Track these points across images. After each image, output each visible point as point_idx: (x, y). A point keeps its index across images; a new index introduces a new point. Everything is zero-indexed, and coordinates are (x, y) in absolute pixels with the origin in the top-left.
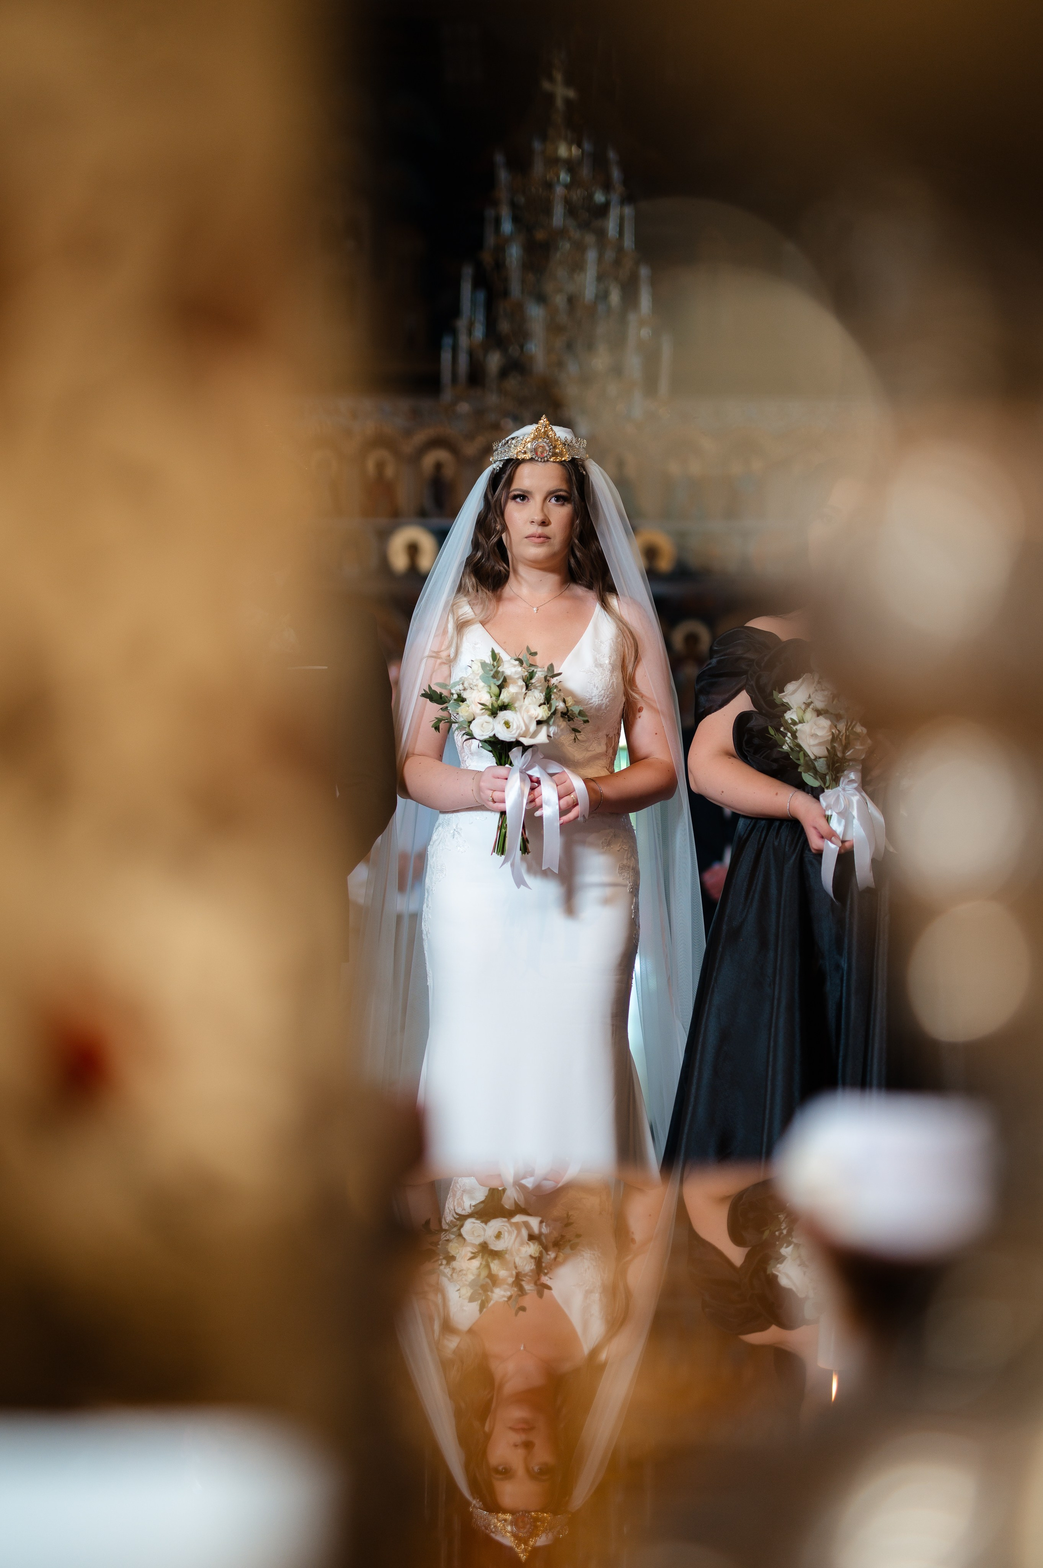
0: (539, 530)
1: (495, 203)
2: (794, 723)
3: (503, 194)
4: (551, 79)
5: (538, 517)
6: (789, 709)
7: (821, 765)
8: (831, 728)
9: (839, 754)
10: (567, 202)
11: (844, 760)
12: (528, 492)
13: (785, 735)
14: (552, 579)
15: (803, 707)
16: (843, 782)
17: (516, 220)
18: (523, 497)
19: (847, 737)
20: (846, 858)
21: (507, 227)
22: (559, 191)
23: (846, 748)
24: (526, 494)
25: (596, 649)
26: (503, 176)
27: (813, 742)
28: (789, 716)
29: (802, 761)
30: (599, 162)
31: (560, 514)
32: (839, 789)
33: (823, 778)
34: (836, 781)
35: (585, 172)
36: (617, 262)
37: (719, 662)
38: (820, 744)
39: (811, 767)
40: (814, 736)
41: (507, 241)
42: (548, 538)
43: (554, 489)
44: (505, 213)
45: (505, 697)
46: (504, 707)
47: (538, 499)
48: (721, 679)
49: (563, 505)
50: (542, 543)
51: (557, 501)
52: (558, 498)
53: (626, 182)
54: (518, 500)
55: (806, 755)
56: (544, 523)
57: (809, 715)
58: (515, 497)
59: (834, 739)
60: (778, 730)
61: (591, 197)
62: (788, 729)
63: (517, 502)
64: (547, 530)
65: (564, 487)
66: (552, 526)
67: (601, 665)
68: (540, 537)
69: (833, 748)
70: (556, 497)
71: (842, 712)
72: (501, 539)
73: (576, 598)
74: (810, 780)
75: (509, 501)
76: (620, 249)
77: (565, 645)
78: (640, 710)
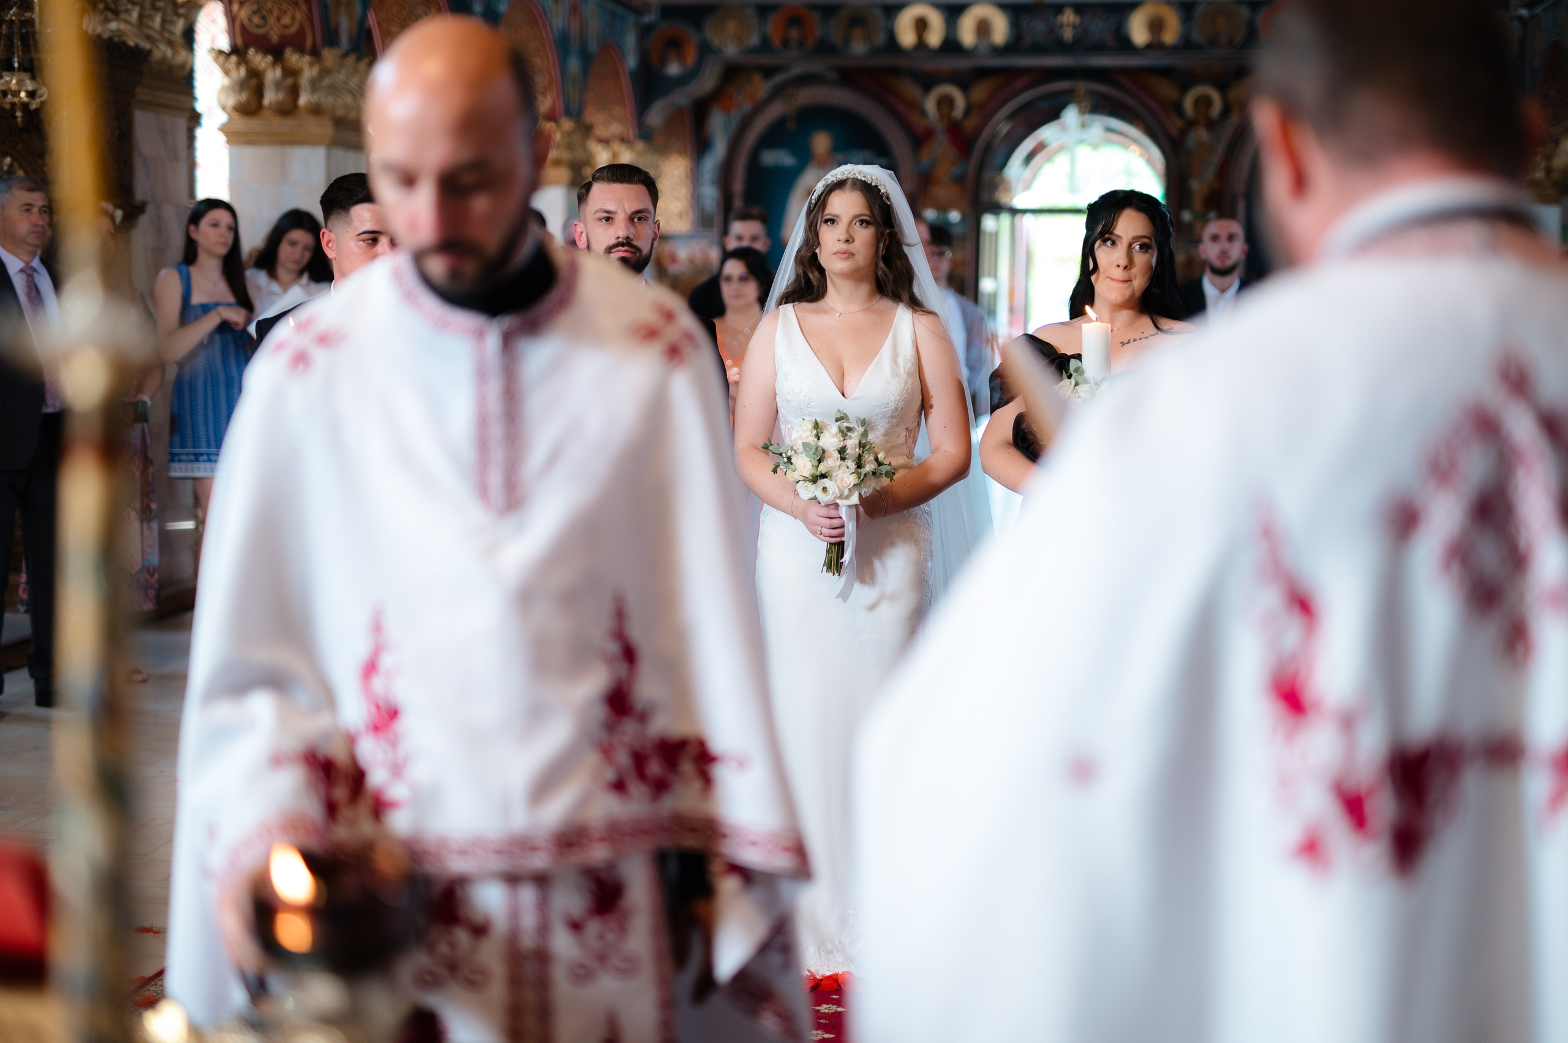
0: (844, 247)
5: (843, 237)
12: (837, 216)
18: (832, 221)
24: (835, 218)
25: (893, 361)
31: (864, 236)
42: (853, 255)
43: (859, 213)
45: (823, 468)
46: (823, 476)
47: (845, 222)
49: (867, 227)
50: (847, 258)
51: (861, 224)
52: (862, 222)
54: (829, 223)
56: (849, 242)
58: (826, 221)
63: (828, 225)
64: (851, 247)
65: (867, 212)
66: (857, 243)
68: (845, 253)
70: (860, 221)
72: (816, 255)
73: (881, 312)
75: (823, 224)
77: (868, 355)
78: (931, 407)
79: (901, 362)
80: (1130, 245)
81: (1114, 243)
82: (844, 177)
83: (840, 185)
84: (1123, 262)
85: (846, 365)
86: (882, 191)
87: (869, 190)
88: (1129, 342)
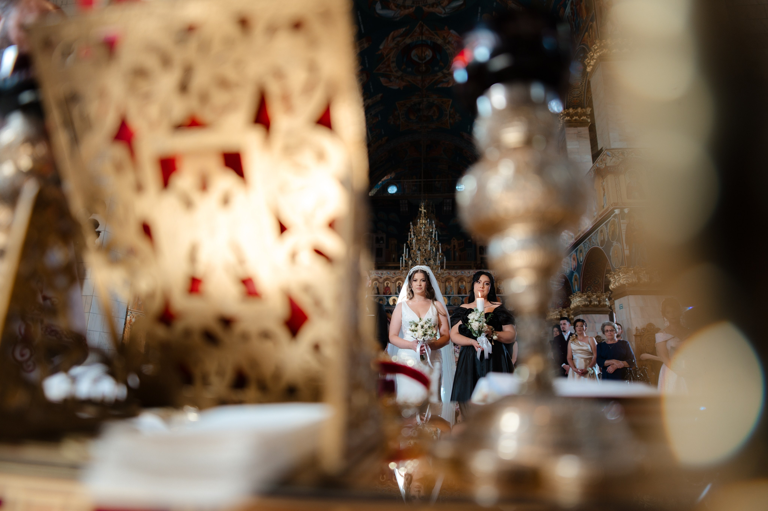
0: (419, 287)
1: (410, 232)
2: (471, 323)
3: (412, 230)
4: (421, 208)
5: (419, 284)
6: (470, 320)
7: (477, 332)
8: (479, 324)
9: (481, 330)
10: (424, 231)
11: (482, 331)
12: (417, 279)
13: (469, 325)
14: (422, 298)
15: (473, 319)
16: (482, 335)
17: (414, 235)
19: (482, 326)
20: (483, 352)
21: (413, 236)
22: (423, 229)
23: (482, 328)
25: (433, 311)
26: (412, 226)
27: (475, 327)
28: (469, 321)
29: (473, 331)
30: (431, 224)
31: (423, 284)
32: (481, 337)
33: (477, 335)
34: (480, 335)
35: (428, 225)
36: (435, 243)
37: (455, 314)
38: (476, 328)
39: (475, 332)
40: (475, 326)
41: (413, 239)
43: (422, 278)
44: (412, 233)
46: (416, 331)
47: (419, 281)
48: (456, 318)
50: (420, 290)
52: (423, 281)
53: (436, 227)
55: (473, 330)
56: (420, 286)
57: (474, 321)
58: (414, 281)
59: (479, 327)
60: (467, 324)
61: (429, 230)
62: (469, 324)
64: (421, 287)
65: (424, 278)
67: (434, 315)
69: (479, 328)
71: (481, 321)
72: (412, 289)
73: (428, 301)
74: (474, 335)
76: (435, 240)
77: (426, 311)
78: (442, 325)
79: (434, 312)
80: (484, 283)
81: (479, 283)
82: (418, 269)
83: (417, 272)
84: (482, 286)
85: (420, 314)
86: (427, 272)
87: (424, 272)
88: (486, 307)
